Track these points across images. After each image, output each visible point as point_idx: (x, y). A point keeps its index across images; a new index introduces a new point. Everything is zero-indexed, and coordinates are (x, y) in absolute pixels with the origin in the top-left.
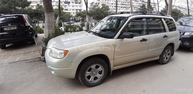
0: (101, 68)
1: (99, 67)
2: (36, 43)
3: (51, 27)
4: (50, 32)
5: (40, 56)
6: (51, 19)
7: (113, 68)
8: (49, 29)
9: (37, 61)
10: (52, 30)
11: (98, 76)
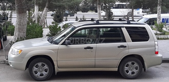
0: (46, 67)
1: (45, 65)
2: (4, 48)
3: (22, 30)
4: (20, 35)
5: (5, 60)
6: (22, 21)
7: (57, 70)
8: (19, 32)
9: (2, 64)
10: (23, 34)
11: (44, 73)
